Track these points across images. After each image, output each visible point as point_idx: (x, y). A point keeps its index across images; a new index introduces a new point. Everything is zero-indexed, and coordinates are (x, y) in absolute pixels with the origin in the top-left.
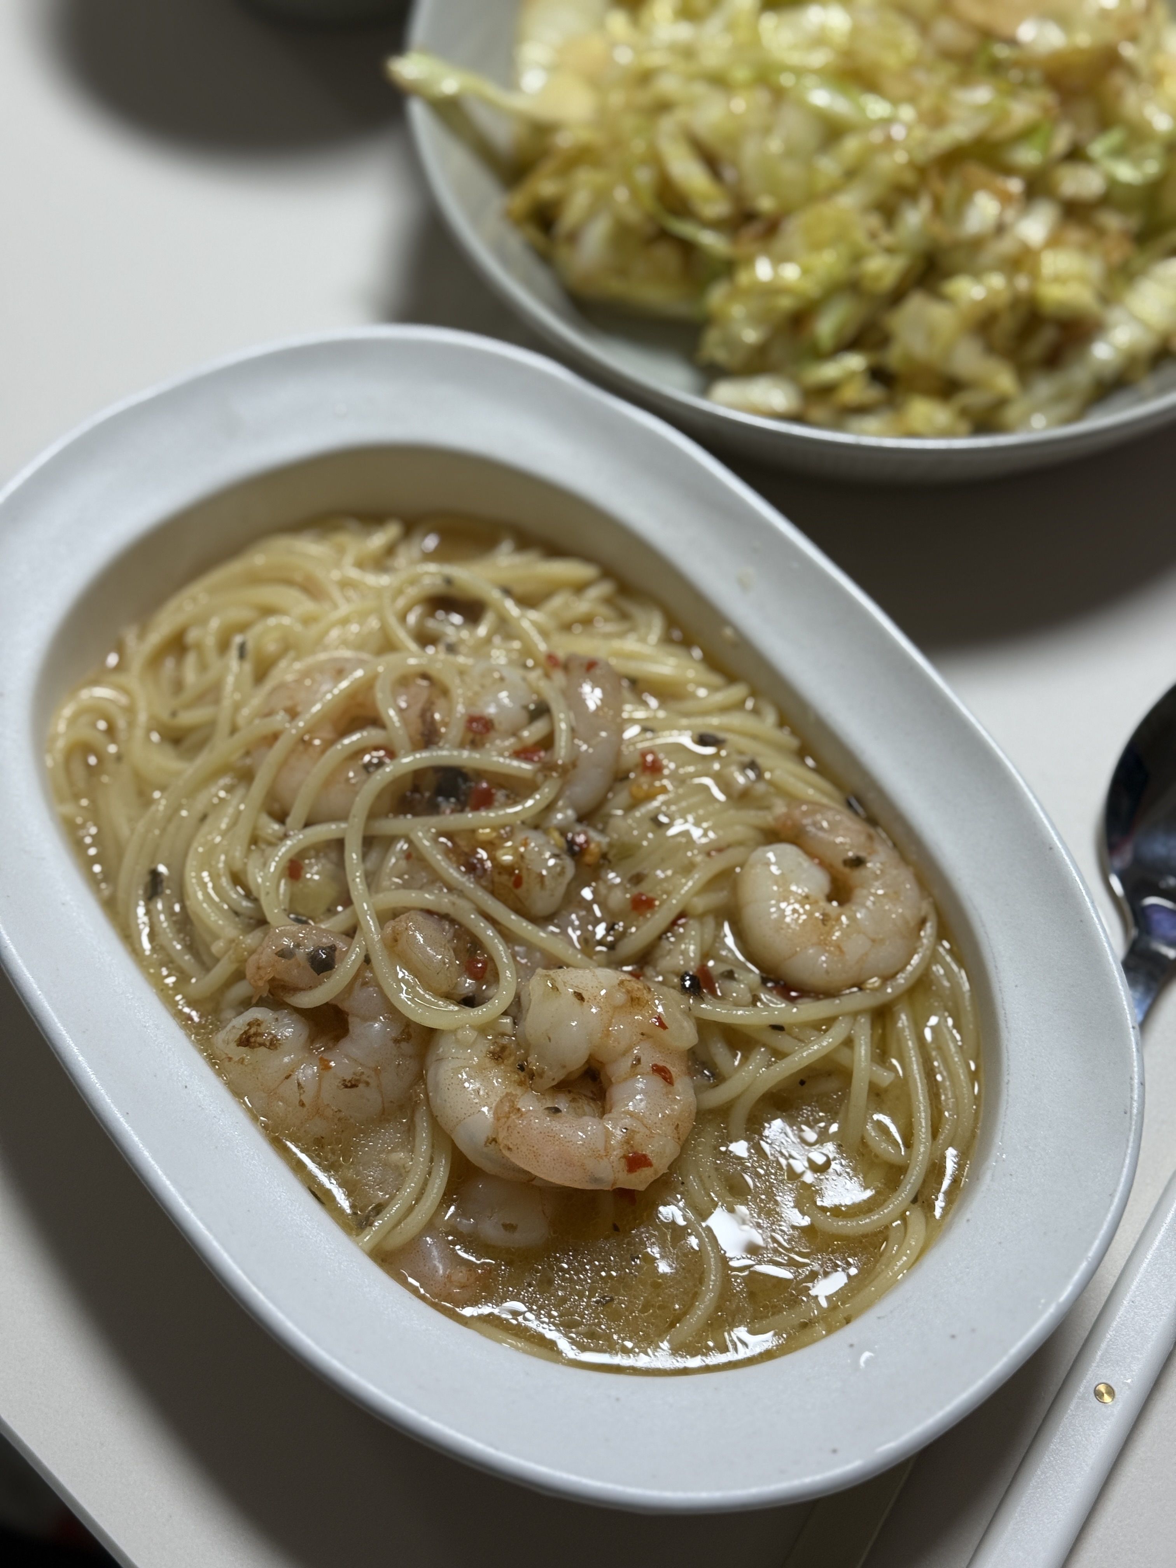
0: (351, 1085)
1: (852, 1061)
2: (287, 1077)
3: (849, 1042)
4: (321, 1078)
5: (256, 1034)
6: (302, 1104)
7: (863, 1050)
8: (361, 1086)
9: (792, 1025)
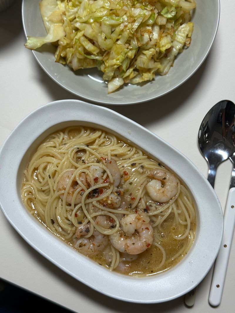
0: (99, 246)
1: (174, 211)
2: (89, 249)
3: (173, 209)
4: (94, 247)
5: (81, 245)
6: (93, 251)
7: (175, 209)
8: (101, 246)
9: (164, 211)
